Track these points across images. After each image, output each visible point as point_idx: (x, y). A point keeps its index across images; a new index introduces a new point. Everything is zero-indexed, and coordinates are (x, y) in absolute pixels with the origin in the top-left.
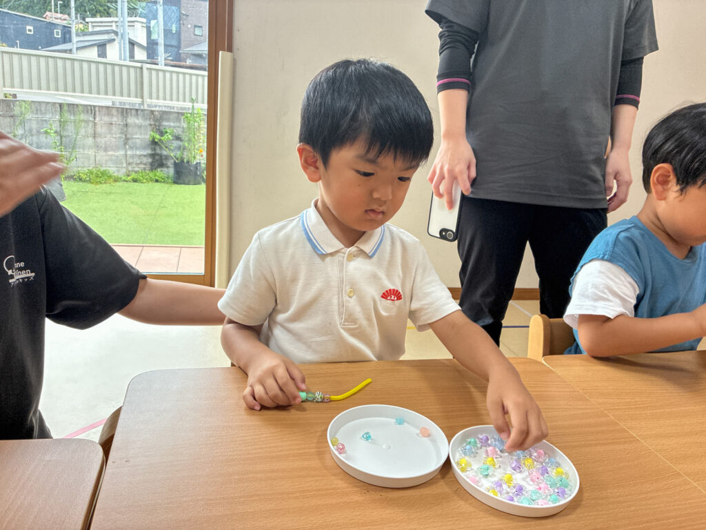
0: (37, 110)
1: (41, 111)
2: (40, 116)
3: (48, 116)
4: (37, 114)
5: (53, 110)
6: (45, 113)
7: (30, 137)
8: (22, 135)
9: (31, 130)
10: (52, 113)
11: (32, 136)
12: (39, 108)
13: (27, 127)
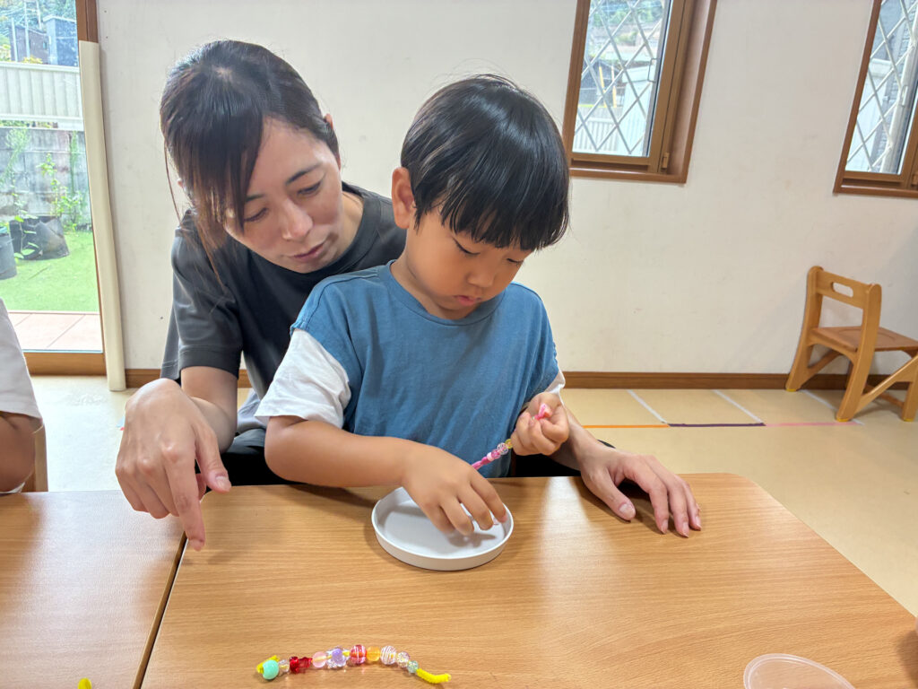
0: (40, 141)
1: (45, 142)
2: (43, 148)
3: (54, 148)
4: (40, 145)
5: (61, 141)
6: (51, 145)
7: (32, 176)
8: (22, 174)
9: (32, 166)
10: (60, 145)
11: (34, 173)
12: (42, 138)
13: (28, 161)
